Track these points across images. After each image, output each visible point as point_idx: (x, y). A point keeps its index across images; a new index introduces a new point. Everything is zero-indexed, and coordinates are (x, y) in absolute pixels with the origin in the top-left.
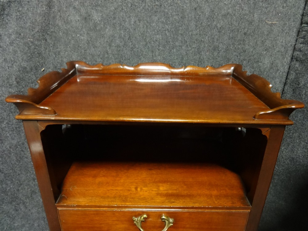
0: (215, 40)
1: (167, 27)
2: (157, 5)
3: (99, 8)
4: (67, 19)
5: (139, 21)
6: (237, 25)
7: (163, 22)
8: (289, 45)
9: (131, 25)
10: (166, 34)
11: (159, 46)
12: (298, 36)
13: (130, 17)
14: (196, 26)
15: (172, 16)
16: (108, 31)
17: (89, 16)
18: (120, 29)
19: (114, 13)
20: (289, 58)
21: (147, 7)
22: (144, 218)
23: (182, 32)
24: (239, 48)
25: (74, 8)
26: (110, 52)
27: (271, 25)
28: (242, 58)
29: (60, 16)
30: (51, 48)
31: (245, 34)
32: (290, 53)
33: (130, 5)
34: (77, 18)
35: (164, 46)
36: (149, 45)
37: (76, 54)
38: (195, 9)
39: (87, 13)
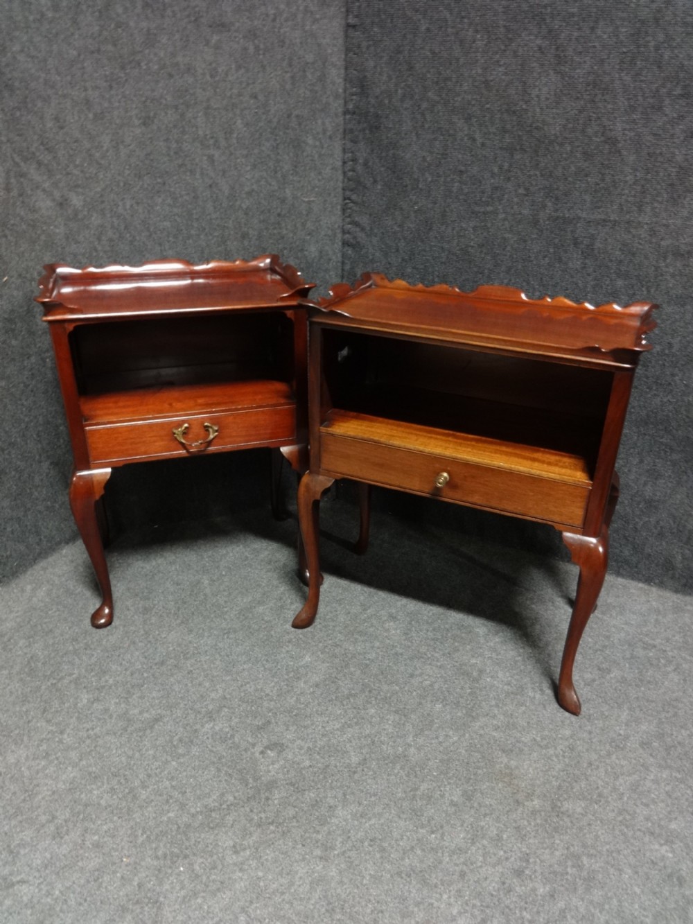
0: (243, 225)
1: (175, 210)
2: (159, 183)
3: (80, 190)
4: (34, 207)
5: (138, 203)
6: (266, 204)
7: (169, 205)
8: (336, 226)
9: (126, 210)
10: (176, 220)
11: (168, 237)
12: (344, 214)
13: (123, 199)
14: (215, 208)
15: (181, 196)
16: (96, 220)
17: (66, 200)
18: (111, 217)
19: (102, 196)
20: (340, 244)
21: (146, 186)
22: (186, 428)
23: (197, 217)
24: (274, 234)
25: (44, 190)
26: (99, 248)
27: (309, 202)
28: (280, 246)
29: (23, 202)
30: (13, 248)
31: (279, 215)
32: (339, 236)
33: (122, 184)
34: (49, 203)
35: (175, 237)
36: (154, 236)
37: (49, 254)
38: (210, 186)
39: (62, 196)
